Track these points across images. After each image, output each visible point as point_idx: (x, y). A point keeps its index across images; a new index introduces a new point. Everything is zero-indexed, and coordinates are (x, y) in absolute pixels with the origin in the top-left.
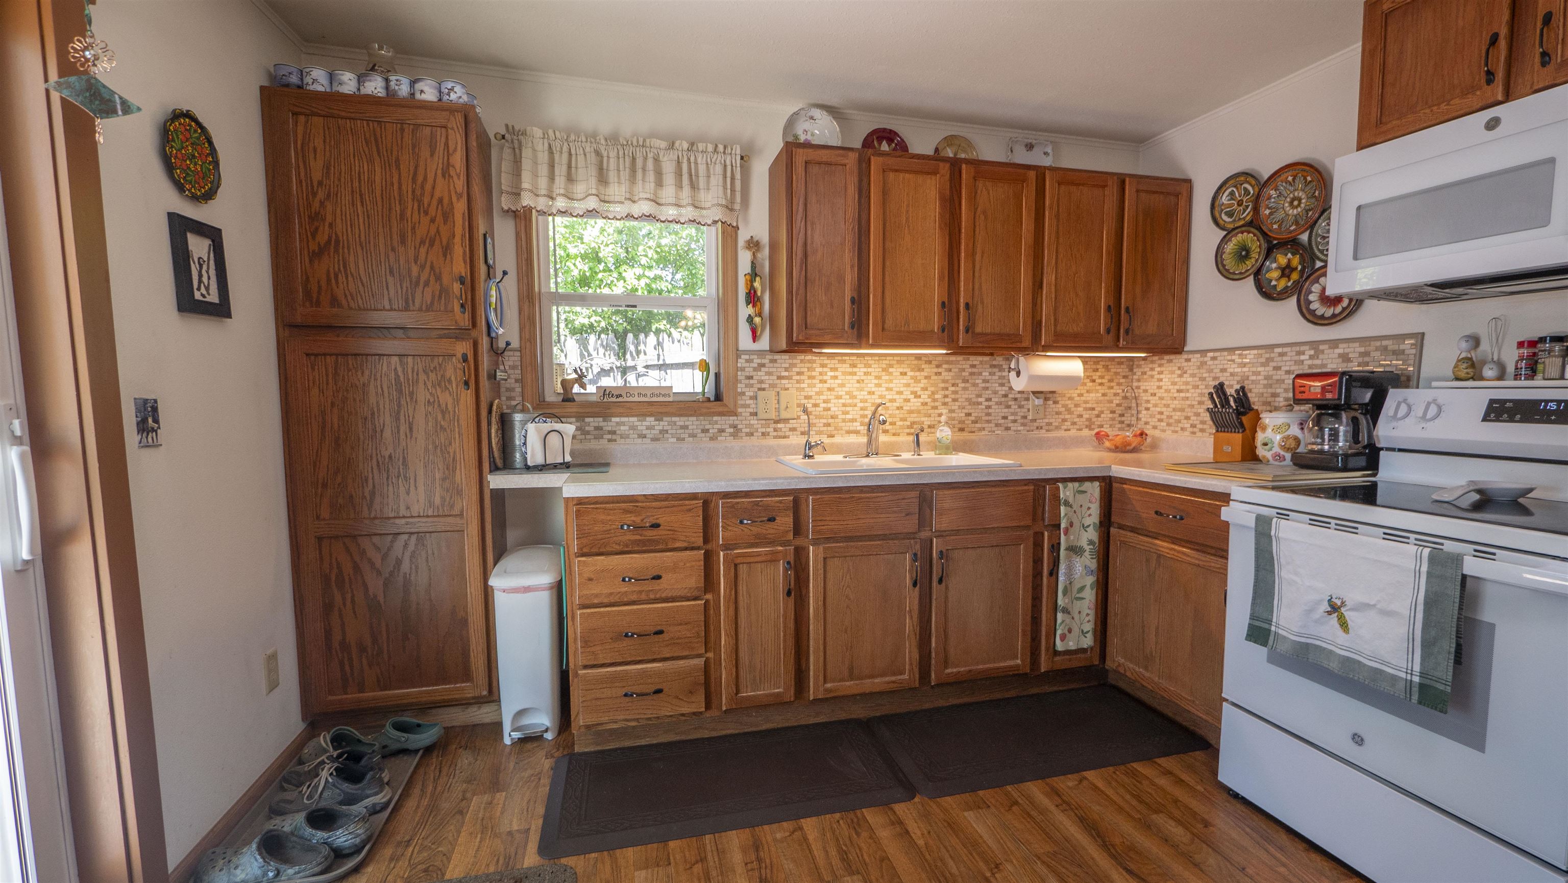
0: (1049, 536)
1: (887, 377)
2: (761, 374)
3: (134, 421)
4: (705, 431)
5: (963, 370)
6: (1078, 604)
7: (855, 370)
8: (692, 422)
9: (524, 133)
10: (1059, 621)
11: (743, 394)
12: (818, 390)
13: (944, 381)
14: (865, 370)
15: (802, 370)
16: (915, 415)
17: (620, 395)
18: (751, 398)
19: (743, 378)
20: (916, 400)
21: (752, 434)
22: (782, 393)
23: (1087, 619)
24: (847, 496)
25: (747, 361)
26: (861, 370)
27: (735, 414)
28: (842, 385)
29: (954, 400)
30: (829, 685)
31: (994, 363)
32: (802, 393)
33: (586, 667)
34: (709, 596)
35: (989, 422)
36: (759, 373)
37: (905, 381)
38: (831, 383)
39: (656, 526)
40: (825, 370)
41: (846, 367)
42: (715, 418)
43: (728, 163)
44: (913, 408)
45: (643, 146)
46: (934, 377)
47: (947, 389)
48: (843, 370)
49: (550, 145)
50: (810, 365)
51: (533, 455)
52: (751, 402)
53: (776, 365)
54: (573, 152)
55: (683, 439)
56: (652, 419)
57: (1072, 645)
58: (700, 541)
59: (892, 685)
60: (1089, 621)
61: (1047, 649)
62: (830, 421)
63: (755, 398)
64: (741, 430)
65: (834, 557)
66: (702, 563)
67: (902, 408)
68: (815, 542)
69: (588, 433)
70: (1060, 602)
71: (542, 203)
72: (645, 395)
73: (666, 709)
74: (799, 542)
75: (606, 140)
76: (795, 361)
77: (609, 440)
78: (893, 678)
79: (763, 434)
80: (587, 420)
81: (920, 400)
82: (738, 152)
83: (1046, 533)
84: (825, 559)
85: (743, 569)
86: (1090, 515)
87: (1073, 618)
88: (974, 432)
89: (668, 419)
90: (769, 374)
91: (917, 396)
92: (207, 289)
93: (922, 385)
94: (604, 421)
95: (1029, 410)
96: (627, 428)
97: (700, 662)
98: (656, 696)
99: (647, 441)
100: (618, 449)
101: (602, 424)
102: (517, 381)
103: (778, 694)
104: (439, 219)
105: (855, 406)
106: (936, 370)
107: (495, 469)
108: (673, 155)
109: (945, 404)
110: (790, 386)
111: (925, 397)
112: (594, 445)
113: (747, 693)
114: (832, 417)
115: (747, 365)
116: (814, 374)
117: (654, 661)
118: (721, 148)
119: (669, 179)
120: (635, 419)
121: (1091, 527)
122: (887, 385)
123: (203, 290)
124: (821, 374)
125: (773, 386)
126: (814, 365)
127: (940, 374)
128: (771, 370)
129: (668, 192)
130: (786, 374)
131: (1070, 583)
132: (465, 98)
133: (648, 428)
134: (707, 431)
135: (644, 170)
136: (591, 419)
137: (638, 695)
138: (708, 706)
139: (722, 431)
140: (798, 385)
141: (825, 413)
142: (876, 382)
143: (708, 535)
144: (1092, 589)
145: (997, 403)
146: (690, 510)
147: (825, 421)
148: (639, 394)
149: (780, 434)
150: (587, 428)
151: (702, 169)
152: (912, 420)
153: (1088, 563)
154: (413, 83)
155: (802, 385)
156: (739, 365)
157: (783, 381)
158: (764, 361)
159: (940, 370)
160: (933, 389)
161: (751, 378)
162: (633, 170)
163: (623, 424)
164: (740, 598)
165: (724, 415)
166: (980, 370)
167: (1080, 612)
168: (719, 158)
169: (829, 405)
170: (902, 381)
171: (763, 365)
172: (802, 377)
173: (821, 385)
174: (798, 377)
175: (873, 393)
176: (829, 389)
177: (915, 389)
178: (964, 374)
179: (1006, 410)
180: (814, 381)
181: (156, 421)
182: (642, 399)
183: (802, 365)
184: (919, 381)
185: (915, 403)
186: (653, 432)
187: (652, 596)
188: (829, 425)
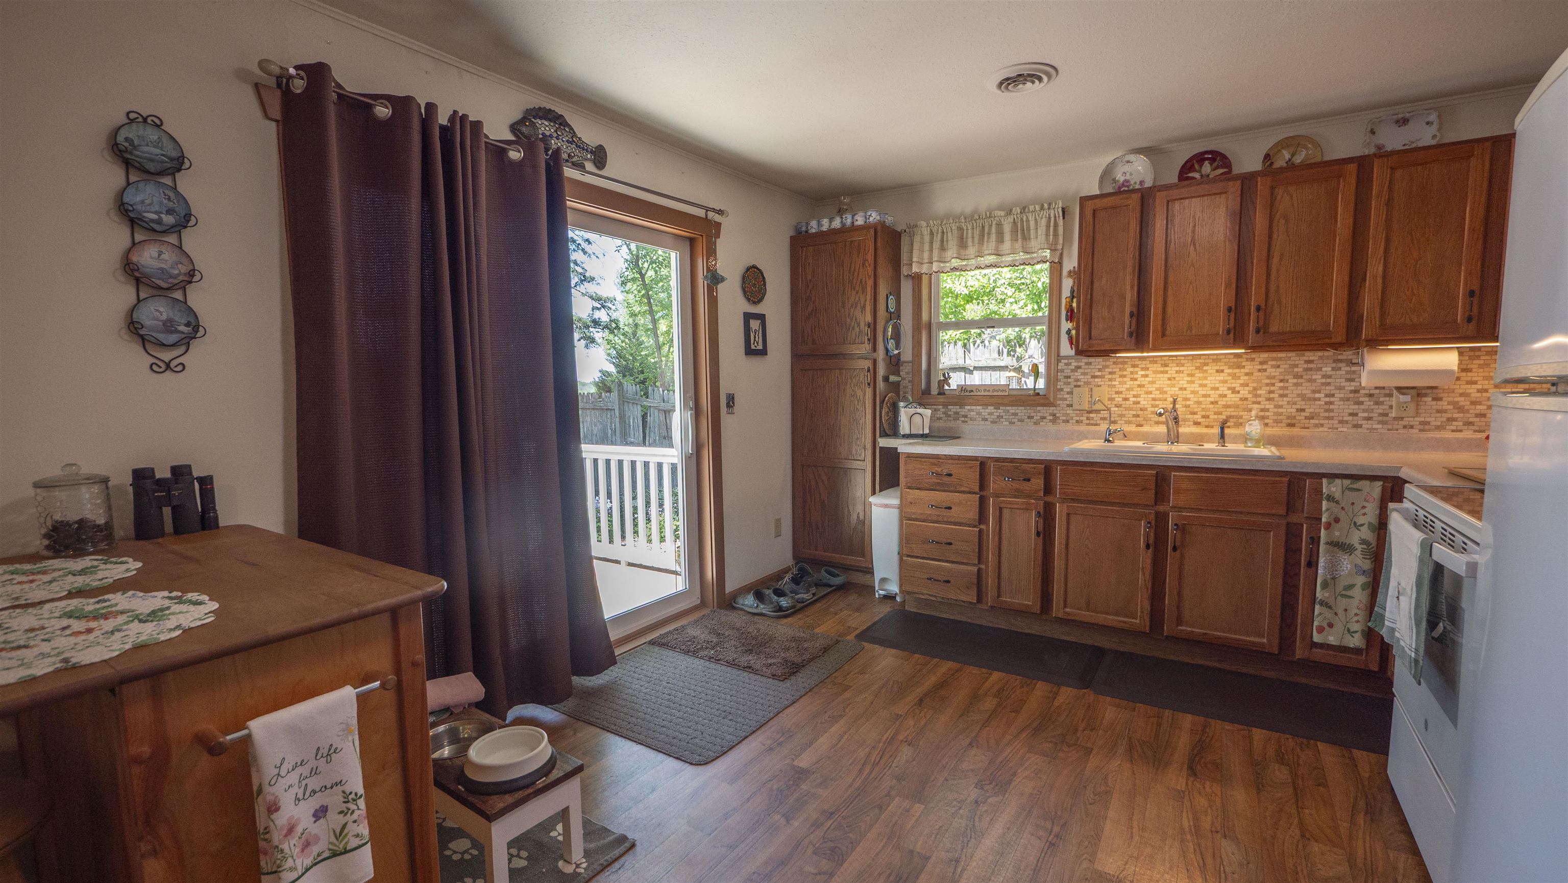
0: (1307, 527)
1: (1201, 375)
2: (1078, 374)
3: (725, 402)
4: (1030, 417)
5: (1297, 366)
6: (1343, 603)
7: (1166, 369)
8: (1021, 411)
9: (916, 226)
10: (1316, 613)
11: (1062, 390)
12: (1128, 386)
13: (1269, 377)
14: (1177, 369)
15: (1114, 370)
16: (1232, 410)
17: (972, 391)
18: (1068, 393)
19: (1062, 377)
20: (1233, 395)
21: (1068, 421)
22: (1095, 389)
23: (1356, 618)
24: (1089, 469)
25: (1066, 364)
26: (1172, 370)
27: (1052, 405)
28: (1153, 382)
29: (1282, 396)
30: (1068, 610)
31: (1340, 357)
32: (1113, 389)
33: (908, 556)
34: (983, 527)
35: (1328, 418)
36: (1076, 374)
37: (1222, 378)
38: (1141, 380)
39: (950, 475)
40: (1136, 369)
41: (1158, 367)
42: (1039, 408)
43: (1052, 215)
44: (1229, 403)
45: (990, 217)
46: (1257, 374)
47: (1273, 385)
48: (1155, 369)
49: (931, 230)
50: (1121, 366)
51: (903, 428)
52: (1068, 396)
53: (1090, 367)
54: (945, 231)
55: (1014, 423)
56: (992, 408)
57: (1332, 640)
58: (977, 489)
59: (1124, 625)
60: (1357, 622)
61: (1303, 639)
62: (1139, 412)
63: (1071, 393)
64: (1059, 417)
65: (1076, 514)
66: (978, 503)
67: (1216, 402)
68: (1063, 501)
69: (950, 416)
70: (1319, 594)
71: (925, 269)
72: (989, 391)
73: (953, 594)
74: (1049, 499)
75: (965, 218)
76: (1108, 363)
77: (963, 422)
78: (1125, 619)
79: (1077, 422)
80: (949, 407)
81: (1238, 395)
82: (1060, 205)
83: (1305, 525)
84: (1068, 515)
85: (1006, 512)
86: (1364, 514)
87: (1336, 614)
88: (1308, 428)
89: (1004, 408)
90: (1084, 374)
91: (1234, 391)
92: (757, 343)
93: (1242, 382)
94: (960, 408)
95: (1391, 407)
96: (975, 413)
97: (975, 569)
98: (946, 584)
99: (988, 423)
100: (966, 428)
101: (958, 410)
102: (909, 382)
103: (1028, 605)
104: (860, 292)
105: (1165, 400)
106: (1260, 367)
107: (884, 435)
108: (1011, 219)
109: (1269, 399)
110: (1103, 383)
111: (1244, 392)
112: (952, 424)
113: (1006, 598)
114: (1141, 410)
115: (1066, 367)
116: (1125, 373)
117: (947, 561)
118: (1046, 206)
119: (1007, 236)
120: (980, 407)
121: (1366, 526)
122: (1201, 382)
123: (756, 344)
124: (1132, 373)
125: (1087, 383)
126: (1126, 366)
127: (1265, 370)
128: (1086, 371)
129: (1007, 245)
130: (1100, 374)
131: (1334, 578)
132: (878, 218)
133: (989, 414)
134: (1032, 417)
135: (989, 234)
136: (952, 407)
137: (935, 580)
138: (979, 600)
139: (1043, 418)
140: (1110, 383)
141: (1135, 406)
142: (1189, 379)
143: (983, 485)
144: (1363, 590)
145: (1341, 399)
146: (971, 468)
147: (1134, 413)
148: (985, 390)
149: (1092, 422)
150: (949, 413)
151: (1032, 224)
152: (1229, 414)
153: (1359, 562)
154: (853, 216)
155: (1114, 383)
156: (1059, 368)
157: (1096, 380)
158: (1080, 364)
159: (1265, 367)
160: (1255, 385)
161: (1069, 377)
162: (982, 235)
163: (972, 410)
164: (1004, 532)
165: (1046, 406)
166: (1319, 366)
167: (1346, 610)
168: (1045, 213)
169: (1139, 399)
170: (1217, 378)
171: (1080, 367)
172: (1114, 376)
173: (1132, 382)
174: (1110, 376)
175: (1185, 389)
176: (1139, 386)
177: (1233, 385)
178: (1296, 370)
179: (1356, 407)
180: (1125, 379)
181: (733, 403)
182: (986, 393)
183: (1115, 366)
184: (1239, 378)
185: (1232, 398)
186: (992, 417)
187: (945, 520)
188: (1138, 416)
